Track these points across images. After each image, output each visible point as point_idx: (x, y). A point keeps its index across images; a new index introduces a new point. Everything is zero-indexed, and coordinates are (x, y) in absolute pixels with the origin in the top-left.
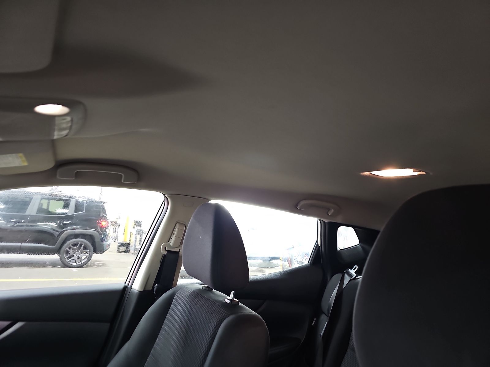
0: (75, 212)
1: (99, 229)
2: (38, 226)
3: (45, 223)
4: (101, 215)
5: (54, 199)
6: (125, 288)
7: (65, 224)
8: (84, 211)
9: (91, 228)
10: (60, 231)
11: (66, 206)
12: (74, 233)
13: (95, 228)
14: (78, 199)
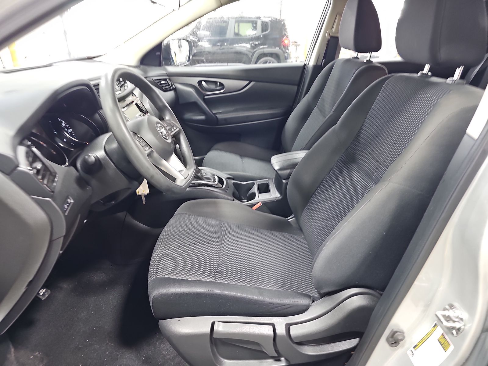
0: (262, 32)
1: (282, 47)
2: (235, 48)
3: (240, 45)
4: (283, 34)
5: (243, 22)
6: (305, 65)
7: (256, 45)
8: (269, 31)
9: (275, 47)
10: (253, 51)
11: (255, 27)
12: (263, 52)
13: (279, 46)
14: (263, 19)
